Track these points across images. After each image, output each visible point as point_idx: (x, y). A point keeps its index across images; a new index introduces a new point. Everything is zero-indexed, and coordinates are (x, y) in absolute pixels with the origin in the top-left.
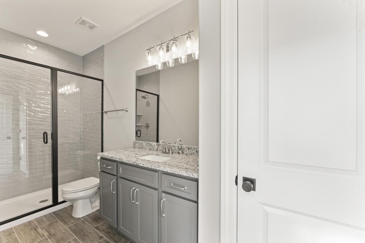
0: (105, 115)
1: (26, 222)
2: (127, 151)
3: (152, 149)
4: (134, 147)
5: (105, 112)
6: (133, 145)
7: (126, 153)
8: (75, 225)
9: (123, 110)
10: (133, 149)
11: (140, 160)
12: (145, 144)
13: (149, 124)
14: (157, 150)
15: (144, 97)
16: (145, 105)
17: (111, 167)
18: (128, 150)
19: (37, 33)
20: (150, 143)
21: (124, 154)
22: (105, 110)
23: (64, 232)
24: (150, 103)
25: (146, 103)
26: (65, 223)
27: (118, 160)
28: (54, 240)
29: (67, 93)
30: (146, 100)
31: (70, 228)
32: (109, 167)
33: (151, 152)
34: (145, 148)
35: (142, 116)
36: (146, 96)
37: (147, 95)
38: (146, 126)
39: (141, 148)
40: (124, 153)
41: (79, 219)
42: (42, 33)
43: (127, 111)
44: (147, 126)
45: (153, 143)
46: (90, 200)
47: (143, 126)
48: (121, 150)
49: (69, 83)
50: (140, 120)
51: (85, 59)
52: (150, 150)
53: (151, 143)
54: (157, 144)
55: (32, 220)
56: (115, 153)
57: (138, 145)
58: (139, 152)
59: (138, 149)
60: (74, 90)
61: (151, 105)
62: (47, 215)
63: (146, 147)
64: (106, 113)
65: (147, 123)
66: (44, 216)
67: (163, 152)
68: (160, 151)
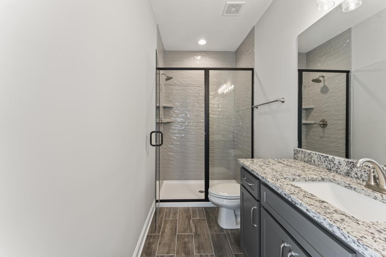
0: (255, 110)
1: (186, 207)
2: (281, 163)
3: (334, 169)
4: (295, 158)
5: (255, 107)
6: (293, 155)
7: (278, 167)
8: (217, 235)
9: (277, 101)
10: (292, 160)
11: (302, 193)
12: (316, 156)
13: (326, 122)
14: (348, 174)
15: (317, 81)
16: (320, 92)
17: (252, 185)
18: (284, 162)
19: (199, 44)
20: (328, 157)
21: (273, 169)
22: (255, 104)
23: (207, 238)
24: (329, 87)
25: (320, 89)
26: (210, 226)
27: (260, 178)
28: (197, 242)
29: (225, 92)
30: (321, 85)
31: (212, 236)
32: (250, 184)
33: (331, 175)
34: (317, 163)
35: (314, 110)
36: (321, 79)
37: (323, 77)
38: (320, 125)
39: (309, 162)
40: (274, 167)
41: (222, 229)
42: (202, 42)
43: (283, 102)
44: (322, 124)
45: (337, 158)
46: (235, 212)
47: (316, 124)
48: (272, 161)
49: (225, 82)
50: (311, 116)
51: (237, 53)
52: (330, 170)
53: (331, 157)
54: (348, 163)
55: (190, 207)
56: (260, 163)
57: (303, 156)
58: (303, 171)
59: (303, 163)
60: (230, 88)
61: (330, 91)
62: (200, 207)
63: (319, 163)
64: (257, 108)
65: (324, 120)
66: (198, 207)
67: (368, 186)
68: (357, 178)
